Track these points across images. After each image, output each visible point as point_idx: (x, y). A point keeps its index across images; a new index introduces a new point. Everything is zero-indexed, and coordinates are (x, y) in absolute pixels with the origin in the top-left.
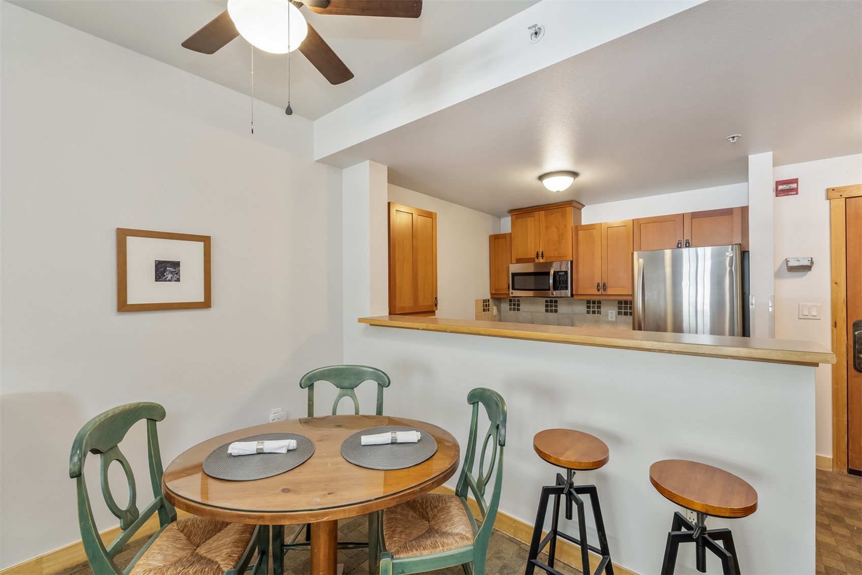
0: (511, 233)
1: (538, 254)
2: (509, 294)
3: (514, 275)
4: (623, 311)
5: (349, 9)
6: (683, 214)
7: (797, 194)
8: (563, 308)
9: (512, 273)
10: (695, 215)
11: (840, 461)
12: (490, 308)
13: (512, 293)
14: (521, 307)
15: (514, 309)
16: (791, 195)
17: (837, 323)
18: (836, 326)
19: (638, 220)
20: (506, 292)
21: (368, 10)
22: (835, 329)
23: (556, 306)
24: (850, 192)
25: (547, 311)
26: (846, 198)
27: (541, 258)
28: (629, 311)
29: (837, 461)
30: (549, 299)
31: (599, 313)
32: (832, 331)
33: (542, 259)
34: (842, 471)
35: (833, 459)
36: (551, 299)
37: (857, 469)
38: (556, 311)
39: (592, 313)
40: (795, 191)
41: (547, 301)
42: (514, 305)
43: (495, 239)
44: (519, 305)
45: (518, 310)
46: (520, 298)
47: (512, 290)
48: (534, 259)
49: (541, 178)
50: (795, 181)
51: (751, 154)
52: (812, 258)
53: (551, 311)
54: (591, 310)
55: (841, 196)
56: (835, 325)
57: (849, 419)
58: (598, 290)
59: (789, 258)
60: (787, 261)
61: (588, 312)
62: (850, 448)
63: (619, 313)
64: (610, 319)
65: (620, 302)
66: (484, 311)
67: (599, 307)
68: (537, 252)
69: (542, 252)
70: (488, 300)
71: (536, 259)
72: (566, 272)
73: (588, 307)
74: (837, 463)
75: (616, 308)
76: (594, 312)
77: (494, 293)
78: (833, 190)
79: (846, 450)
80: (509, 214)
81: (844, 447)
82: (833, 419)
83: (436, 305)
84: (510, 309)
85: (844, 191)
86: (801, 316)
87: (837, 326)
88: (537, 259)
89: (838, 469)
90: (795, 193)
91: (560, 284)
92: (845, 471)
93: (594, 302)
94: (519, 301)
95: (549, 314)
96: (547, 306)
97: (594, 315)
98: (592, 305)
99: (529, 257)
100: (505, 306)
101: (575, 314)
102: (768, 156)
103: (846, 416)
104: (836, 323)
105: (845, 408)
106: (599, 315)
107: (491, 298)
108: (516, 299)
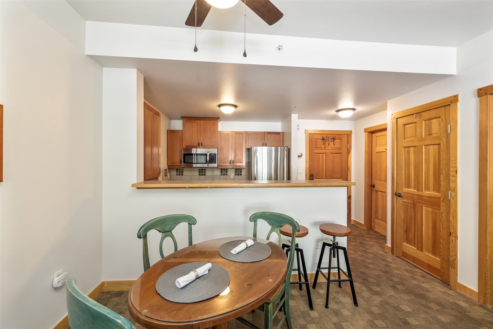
0: (182, 130)
2: (181, 166)
3: (185, 155)
4: (237, 173)
5: (250, 4)
6: (264, 132)
8: (208, 173)
10: (269, 133)
12: (167, 173)
13: (183, 165)
14: (185, 173)
15: (179, 175)
17: (307, 175)
19: (247, 132)
20: (180, 164)
21: (257, 9)
22: (306, 177)
23: (205, 172)
24: (310, 132)
25: (200, 175)
27: (201, 146)
28: (240, 173)
30: (201, 168)
31: (227, 175)
38: (205, 175)
39: (223, 175)
41: (199, 170)
42: (180, 172)
43: (171, 132)
44: (182, 172)
45: (182, 175)
46: (183, 168)
47: (184, 163)
49: (220, 106)
51: (293, 114)
53: (202, 175)
54: (223, 173)
58: (230, 164)
61: (221, 175)
63: (236, 175)
64: (232, 178)
65: (236, 169)
66: (165, 176)
67: (227, 172)
68: (199, 143)
69: (201, 142)
71: (198, 146)
72: (215, 154)
73: (221, 172)
75: (234, 172)
76: (224, 175)
77: (170, 165)
78: (306, 130)
80: (181, 119)
84: (177, 175)
85: (308, 132)
86: (299, 173)
91: (212, 160)
93: (224, 170)
94: (182, 170)
96: (199, 172)
97: (224, 176)
98: (223, 171)
99: (194, 145)
100: (174, 173)
101: (215, 176)
102: (297, 115)
106: (226, 176)
107: (168, 168)
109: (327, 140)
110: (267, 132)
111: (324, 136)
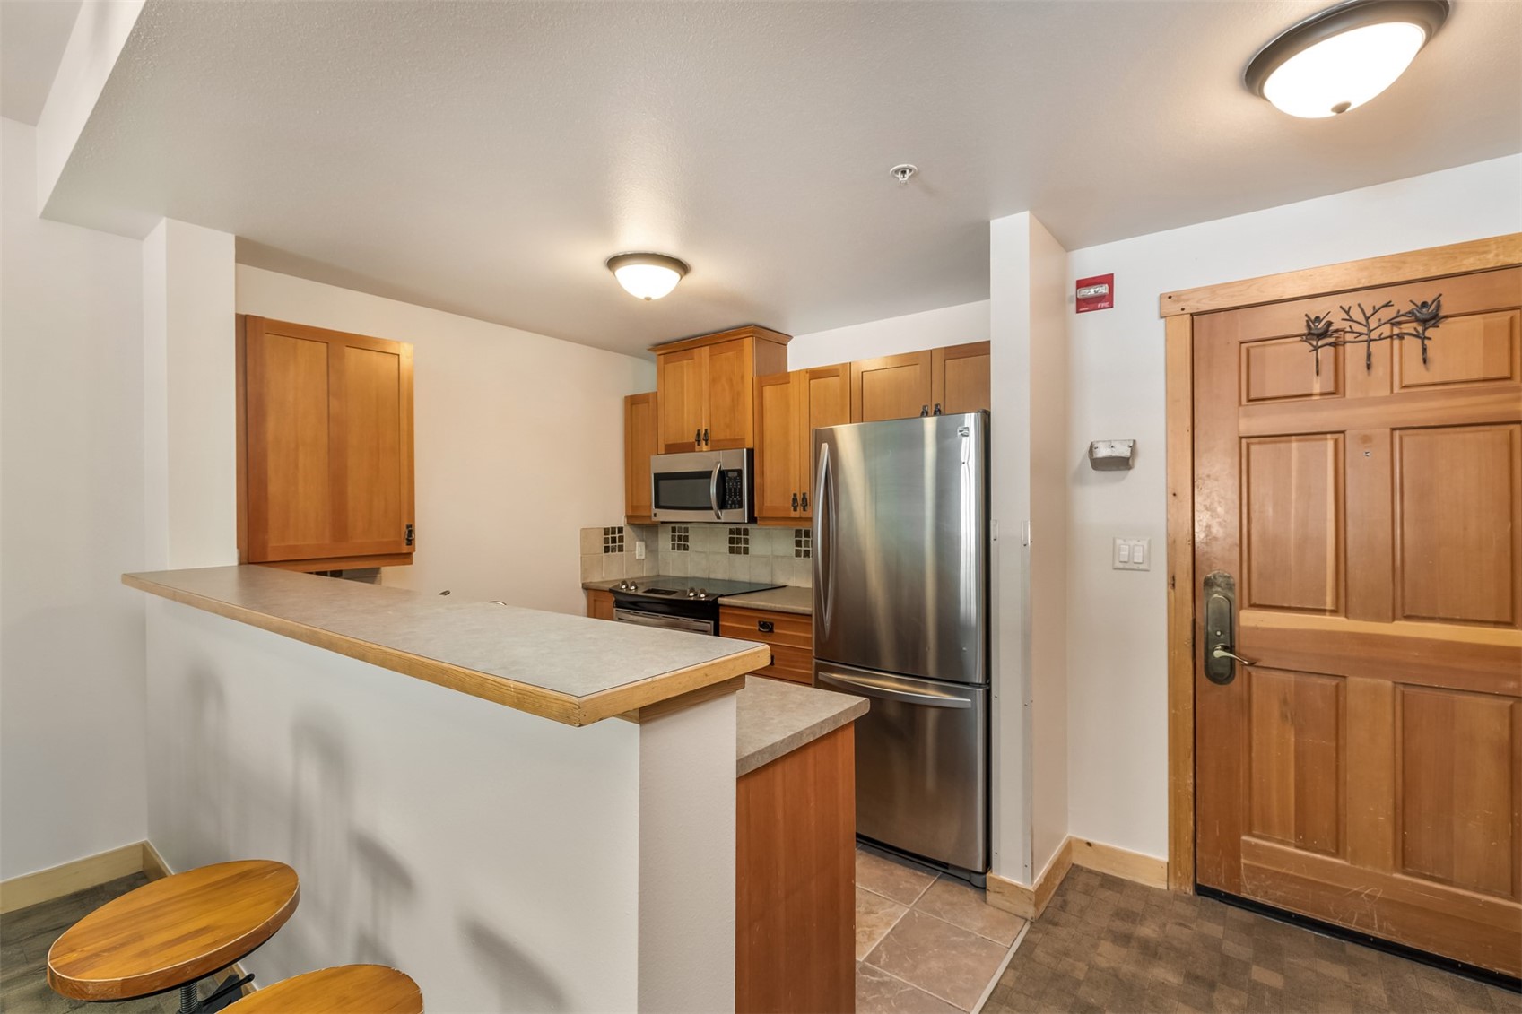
0: (656, 392)
1: (698, 434)
2: (650, 517)
3: (659, 477)
6: (931, 350)
7: (1112, 307)
8: (757, 545)
9: (655, 474)
10: (950, 354)
11: (1180, 869)
12: (624, 544)
13: (655, 515)
15: (679, 547)
16: (1101, 308)
17: (1177, 579)
18: (1174, 585)
20: (647, 512)
22: (1172, 591)
23: (746, 541)
24: (1198, 302)
25: (731, 551)
26: (1192, 315)
27: (704, 442)
29: (1175, 868)
30: (734, 527)
32: (1168, 593)
33: (706, 444)
34: (1183, 888)
35: (1168, 864)
36: (738, 526)
37: (1209, 885)
38: (746, 552)
39: (805, 556)
40: (1107, 301)
41: (731, 532)
42: (680, 538)
43: (632, 405)
44: (686, 539)
45: (686, 549)
46: (689, 526)
47: (656, 507)
48: (693, 444)
49: (612, 265)
50: (1108, 280)
51: (994, 217)
52: (1134, 441)
53: (739, 551)
54: (803, 548)
55: (1183, 309)
56: (1173, 583)
57: (1198, 781)
58: (795, 509)
59: (1098, 442)
60: (1092, 449)
61: (798, 554)
62: (1198, 841)
66: (606, 552)
68: (698, 431)
69: (706, 430)
70: (621, 530)
71: (696, 443)
72: (740, 472)
73: (798, 543)
74: (1175, 874)
76: (807, 554)
77: (630, 512)
78: (1170, 297)
79: (1191, 845)
80: (654, 355)
81: (1188, 838)
82: (1169, 779)
83: (410, 541)
84: (675, 547)
85: (1188, 300)
86: (1118, 565)
87: (1176, 585)
88: (699, 445)
89: (1178, 886)
90: (1106, 304)
91: (730, 497)
92: (1190, 890)
93: (807, 534)
94: (686, 530)
95: (735, 556)
96: (731, 541)
97: (806, 559)
99: (686, 441)
100: (663, 541)
102: (1022, 220)
103: (1191, 774)
104: (1174, 578)
105: (1189, 757)
107: (627, 524)
108: (683, 526)
109: (1349, 337)
110: (946, 348)
111: (1317, 308)
